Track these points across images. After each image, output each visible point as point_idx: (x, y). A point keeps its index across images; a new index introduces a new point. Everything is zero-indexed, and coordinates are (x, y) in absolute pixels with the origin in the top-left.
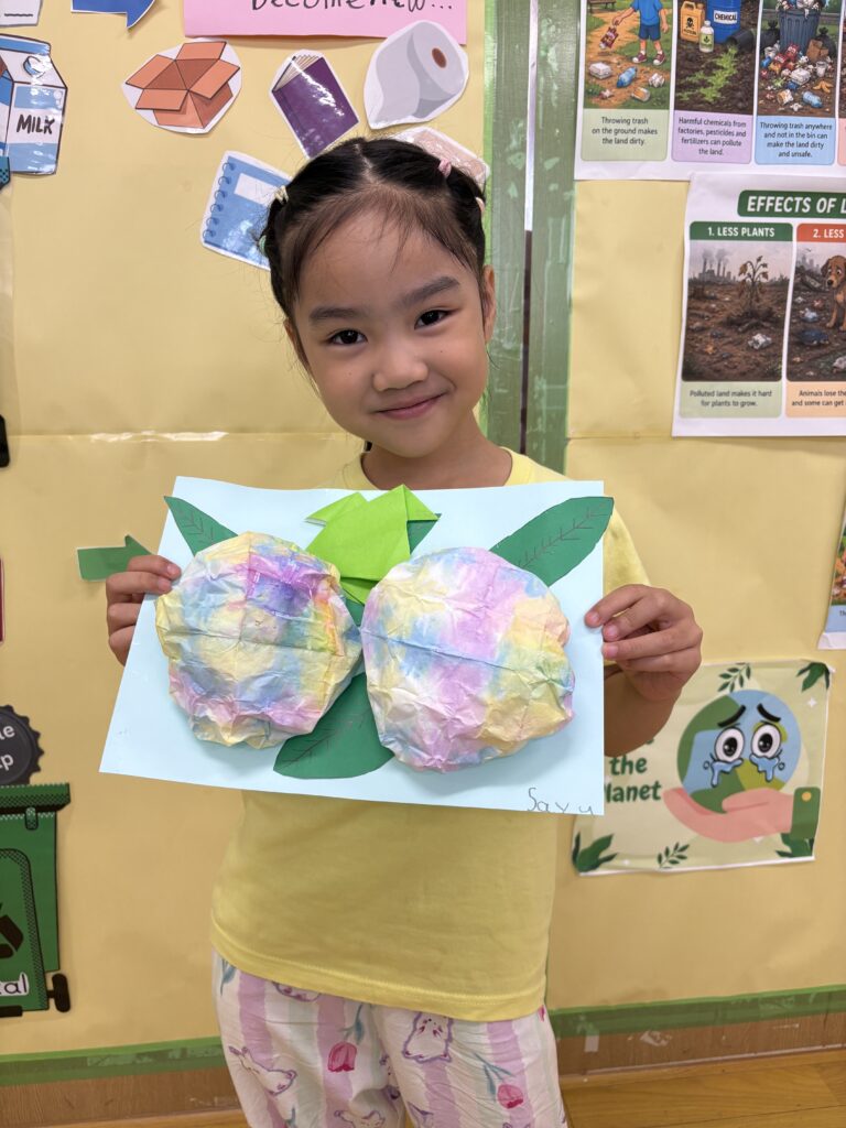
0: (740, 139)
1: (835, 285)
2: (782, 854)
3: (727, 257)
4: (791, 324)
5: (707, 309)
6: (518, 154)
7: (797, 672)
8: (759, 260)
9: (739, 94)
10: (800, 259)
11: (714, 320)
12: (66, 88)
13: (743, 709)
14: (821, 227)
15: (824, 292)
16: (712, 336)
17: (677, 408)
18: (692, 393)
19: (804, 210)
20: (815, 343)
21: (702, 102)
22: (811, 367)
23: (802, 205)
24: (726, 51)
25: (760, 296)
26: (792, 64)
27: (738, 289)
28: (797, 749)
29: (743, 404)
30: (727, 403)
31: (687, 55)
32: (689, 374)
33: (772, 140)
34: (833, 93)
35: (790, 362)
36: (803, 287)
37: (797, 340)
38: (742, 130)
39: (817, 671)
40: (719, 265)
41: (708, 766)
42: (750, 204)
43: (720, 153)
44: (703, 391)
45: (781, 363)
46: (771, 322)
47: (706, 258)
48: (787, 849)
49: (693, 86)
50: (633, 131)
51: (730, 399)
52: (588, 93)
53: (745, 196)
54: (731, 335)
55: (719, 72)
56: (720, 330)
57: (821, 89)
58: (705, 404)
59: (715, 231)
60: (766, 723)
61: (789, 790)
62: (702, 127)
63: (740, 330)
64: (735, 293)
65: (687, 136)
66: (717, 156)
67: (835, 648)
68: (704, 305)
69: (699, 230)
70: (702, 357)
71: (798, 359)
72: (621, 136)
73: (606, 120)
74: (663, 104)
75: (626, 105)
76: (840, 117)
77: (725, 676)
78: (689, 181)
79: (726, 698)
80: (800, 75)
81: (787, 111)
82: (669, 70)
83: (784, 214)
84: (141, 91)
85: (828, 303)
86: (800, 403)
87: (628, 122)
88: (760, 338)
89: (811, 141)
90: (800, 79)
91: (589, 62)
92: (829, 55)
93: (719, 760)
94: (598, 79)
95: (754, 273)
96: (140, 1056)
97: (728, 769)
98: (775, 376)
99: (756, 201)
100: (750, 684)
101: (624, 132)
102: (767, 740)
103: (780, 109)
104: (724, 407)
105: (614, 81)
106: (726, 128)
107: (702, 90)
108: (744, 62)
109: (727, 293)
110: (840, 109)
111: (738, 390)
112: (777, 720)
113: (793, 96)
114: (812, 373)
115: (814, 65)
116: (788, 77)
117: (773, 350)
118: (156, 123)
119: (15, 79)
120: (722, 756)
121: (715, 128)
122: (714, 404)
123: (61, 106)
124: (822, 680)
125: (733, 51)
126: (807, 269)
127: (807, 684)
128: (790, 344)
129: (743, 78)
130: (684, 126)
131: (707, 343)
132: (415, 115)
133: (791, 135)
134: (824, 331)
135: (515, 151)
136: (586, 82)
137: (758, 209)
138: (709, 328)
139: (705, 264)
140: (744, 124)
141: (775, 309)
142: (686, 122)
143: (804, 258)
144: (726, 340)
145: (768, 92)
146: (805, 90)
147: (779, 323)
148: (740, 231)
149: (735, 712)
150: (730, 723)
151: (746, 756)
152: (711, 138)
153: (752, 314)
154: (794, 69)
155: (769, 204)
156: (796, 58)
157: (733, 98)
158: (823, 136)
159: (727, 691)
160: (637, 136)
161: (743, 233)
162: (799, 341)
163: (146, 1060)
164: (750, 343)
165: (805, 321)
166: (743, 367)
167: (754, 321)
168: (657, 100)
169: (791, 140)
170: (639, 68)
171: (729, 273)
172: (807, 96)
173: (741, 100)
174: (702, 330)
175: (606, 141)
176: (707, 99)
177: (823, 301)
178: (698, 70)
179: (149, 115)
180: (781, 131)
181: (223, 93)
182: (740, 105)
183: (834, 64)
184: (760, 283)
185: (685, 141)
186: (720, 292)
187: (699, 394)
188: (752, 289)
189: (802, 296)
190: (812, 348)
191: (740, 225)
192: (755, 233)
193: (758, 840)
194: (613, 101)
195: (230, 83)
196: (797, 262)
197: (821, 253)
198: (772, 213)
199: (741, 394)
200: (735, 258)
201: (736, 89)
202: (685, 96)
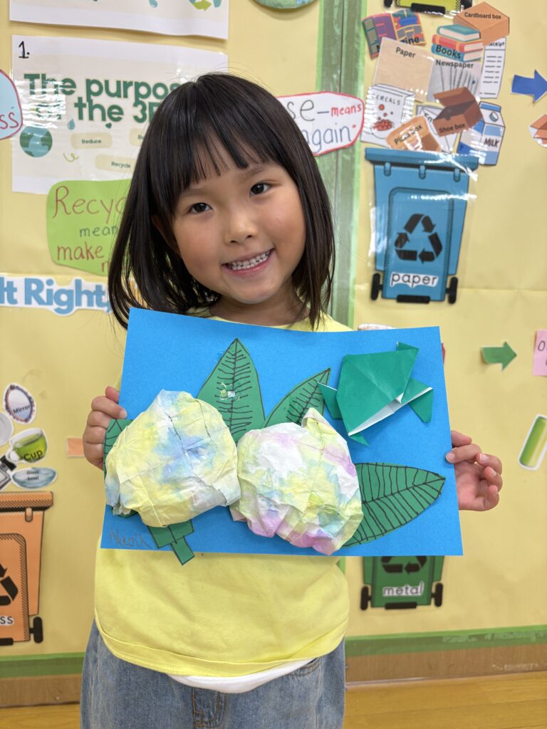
12: (504, 127)
84: (537, 130)
96: (471, 637)
118: (543, 144)
119: (486, 122)
123: (502, 134)
163: (474, 639)
179: (540, 141)
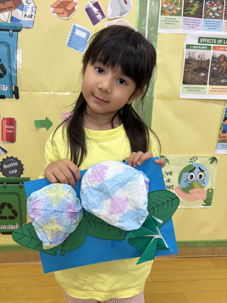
0: (199, 24)
1: (222, 61)
2: (204, 205)
3: (195, 53)
4: (210, 71)
5: (190, 67)
6: (144, 26)
7: (209, 159)
8: (203, 54)
9: (199, 13)
10: (213, 55)
11: (191, 69)
12: (36, 7)
13: (195, 168)
14: (219, 47)
15: (219, 63)
16: (190, 73)
17: (181, 91)
18: (185, 87)
19: (214, 43)
20: (216, 76)
21: (190, 15)
22: (215, 82)
23: (214, 41)
24: (196, 2)
25: (203, 64)
26: (212, 6)
27: (197, 62)
28: (208, 179)
29: (197, 91)
30: (193, 90)
31: (186, 3)
32: (185, 82)
33: (207, 25)
34: (223, 13)
35: (210, 80)
36: (213, 62)
37: (211, 75)
38: (199, 22)
39: (214, 159)
40: (193, 56)
41: (186, 182)
42: (201, 40)
43: (194, 27)
44: (188, 87)
45: (207, 81)
46: (205, 70)
47: (190, 54)
48: (205, 204)
49: (188, 11)
50: (173, 21)
51: (194, 89)
52: (162, 12)
53: (200, 38)
54: (195, 73)
55: (194, 8)
56: (193, 72)
57: (220, 12)
58: (188, 90)
59: (192, 47)
60: (201, 172)
61: (206, 189)
62: (190, 21)
63: (197, 72)
64: (197, 63)
65: (186, 23)
66: (193, 28)
67: (219, 153)
68: (189, 65)
69: (188, 47)
70: (187, 79)
71: (212, 80)
72: (169, 22)
73: (166, 18)
74: (180, 15)
75: (171, 15)
76: (224, 19)
77: (191, 159)
78: (186, 34)
79: (191, 165)
80: (214, 9)
81: (211, 18)
82: (182, 7)
83: (209, 43)
84: (54, 8)
85: (220, 66)
86: (212, 91)
87: (171, 19)
88: (202, 74)
89: (216, 25)
90: (215, 10)
91: (162, 4)
92: (222, 4)
93: (188, 180)
94: (164, 8)
95: (202, 57)
97: (191, 183)
98: (206, 84)
99: (202, 40)
100: (197, 162)
101: (170, 21)
102: (201, 176)
103: (209, 17)
104: (193, 91)
105: (168, 9)
106: (195, 21)
107: (190, 12)
108: (201, 5)
109: (195, 63)
110: (224, 17)
111: (196, 87)
112: (203, 171)
113: (212, 14)
114: (215, 83)
115: (218, 6)
116: (211, 9)
117: (205, 78)
118: (57, 16)
119: (24, 5)
120: (189, 179)
121: (193, 21)
122: (190, 90)
123: (35, 12)
124: (215, 162)
125: (198, 2)
126: (215, 57)
127: (211, 162)
128: (210, 76)
129: (200, 9)
130: (185, 21)
131: (189, 75)
132: (119, 16)
133: (212, 24)
134: (219, 73)
135: (143, 25)
136: (161, 9)
137: (203, 42)
138: (190, 71)
139: (189, 55)
140: (200, 21)
141: (206, 67)
142: (186, 19)
143: (214, 55)
144: (194, 74)
145: (206, 13)
146: (216, 12)
147: (208, 71)
148: (198, 47)
149: (193, 168)
150: (191, 171)
151: (195, 180)
152: (192, 24)
153: (201, 68)
154: (213, 7)
155: (206, 41)
156: (214, 4)
157: (197, 14)
158: (220, 24)
159: (191, 163)
160: (173, 23)
161: (199, 48)
162: (212, 75)
164: (200, 75)
165: (214, 70)
166: (198, 81)
167: (201, 70)
168: (179, 14)
169: (212, 25)
170: (174, 6)
171: (195, 58)
172: (216, 14)
173: (199, 15)
174: (188, 72)
175: (166, 23)
176: (191, 14)
177: (219, 65)
178: (189, 7)
179: (55, 14)
180: (209, 22)
181: (73, 9)
182: (199, 16)
183: (223, 6)
184: (203, 60)
185: (185, 24)
186: (193, 62)
187: (187, 88)
188: (201, 62)
189: (214, 64)
190: (215, 77)
191: (198, 46)
192: (202, 48)
193: (198, 201)
194: (168, 14)
195: (75, 7)
196: (212, 55)
197: (218, 53)
198: (206, 43)
199: (197, 88)
200: (197, 54)
201: (198, 12)
202: (186, 13)
